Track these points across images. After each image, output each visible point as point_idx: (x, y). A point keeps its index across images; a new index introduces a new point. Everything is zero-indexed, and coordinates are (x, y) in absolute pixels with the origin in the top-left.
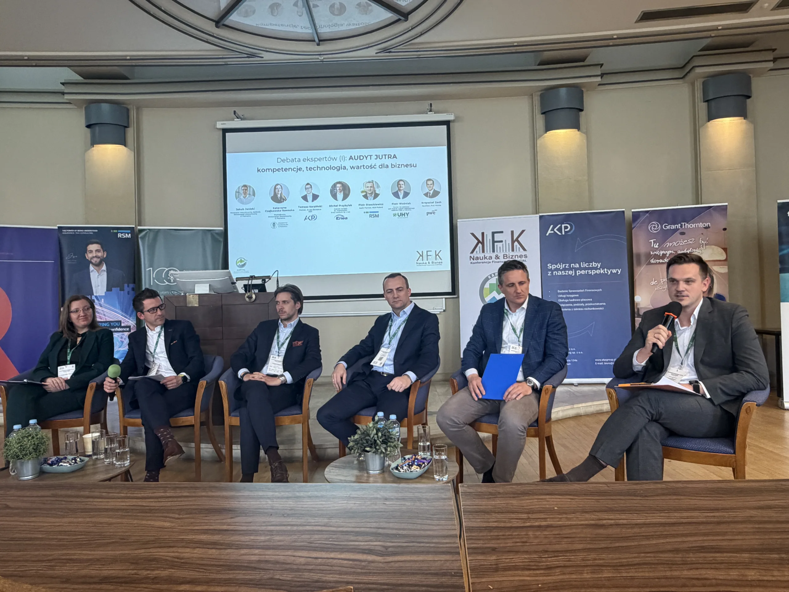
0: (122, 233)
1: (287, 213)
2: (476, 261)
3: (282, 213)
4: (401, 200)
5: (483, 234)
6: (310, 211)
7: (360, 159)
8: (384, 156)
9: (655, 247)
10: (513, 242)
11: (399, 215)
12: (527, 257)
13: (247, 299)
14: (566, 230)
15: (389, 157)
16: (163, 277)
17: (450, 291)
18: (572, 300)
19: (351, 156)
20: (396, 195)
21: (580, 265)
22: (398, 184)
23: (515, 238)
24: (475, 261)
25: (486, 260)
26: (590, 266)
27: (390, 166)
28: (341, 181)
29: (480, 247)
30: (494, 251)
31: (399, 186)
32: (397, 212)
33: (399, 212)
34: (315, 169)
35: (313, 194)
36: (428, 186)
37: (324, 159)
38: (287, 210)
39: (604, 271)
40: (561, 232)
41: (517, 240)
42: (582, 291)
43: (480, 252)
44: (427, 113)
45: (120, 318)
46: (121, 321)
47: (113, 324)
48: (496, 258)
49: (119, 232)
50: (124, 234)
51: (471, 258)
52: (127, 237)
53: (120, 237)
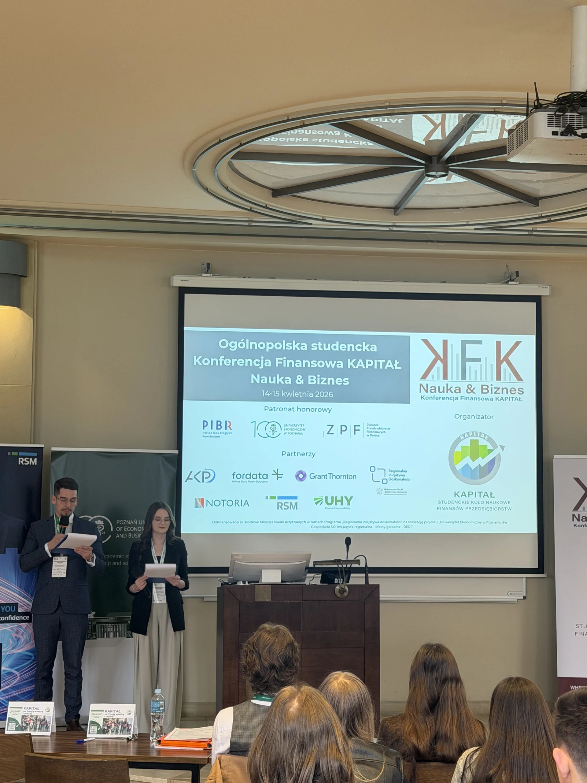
13: (338, 594)
17: (537, 567)
24: (581, 523)
44: (507, 282)
45: (16, 599)
46: (18, 603)
47: (5, 609)
49: (19, 455)
50: (28, 459)
51: (574, 517)
52: (32, 464)
53: (21, 463)
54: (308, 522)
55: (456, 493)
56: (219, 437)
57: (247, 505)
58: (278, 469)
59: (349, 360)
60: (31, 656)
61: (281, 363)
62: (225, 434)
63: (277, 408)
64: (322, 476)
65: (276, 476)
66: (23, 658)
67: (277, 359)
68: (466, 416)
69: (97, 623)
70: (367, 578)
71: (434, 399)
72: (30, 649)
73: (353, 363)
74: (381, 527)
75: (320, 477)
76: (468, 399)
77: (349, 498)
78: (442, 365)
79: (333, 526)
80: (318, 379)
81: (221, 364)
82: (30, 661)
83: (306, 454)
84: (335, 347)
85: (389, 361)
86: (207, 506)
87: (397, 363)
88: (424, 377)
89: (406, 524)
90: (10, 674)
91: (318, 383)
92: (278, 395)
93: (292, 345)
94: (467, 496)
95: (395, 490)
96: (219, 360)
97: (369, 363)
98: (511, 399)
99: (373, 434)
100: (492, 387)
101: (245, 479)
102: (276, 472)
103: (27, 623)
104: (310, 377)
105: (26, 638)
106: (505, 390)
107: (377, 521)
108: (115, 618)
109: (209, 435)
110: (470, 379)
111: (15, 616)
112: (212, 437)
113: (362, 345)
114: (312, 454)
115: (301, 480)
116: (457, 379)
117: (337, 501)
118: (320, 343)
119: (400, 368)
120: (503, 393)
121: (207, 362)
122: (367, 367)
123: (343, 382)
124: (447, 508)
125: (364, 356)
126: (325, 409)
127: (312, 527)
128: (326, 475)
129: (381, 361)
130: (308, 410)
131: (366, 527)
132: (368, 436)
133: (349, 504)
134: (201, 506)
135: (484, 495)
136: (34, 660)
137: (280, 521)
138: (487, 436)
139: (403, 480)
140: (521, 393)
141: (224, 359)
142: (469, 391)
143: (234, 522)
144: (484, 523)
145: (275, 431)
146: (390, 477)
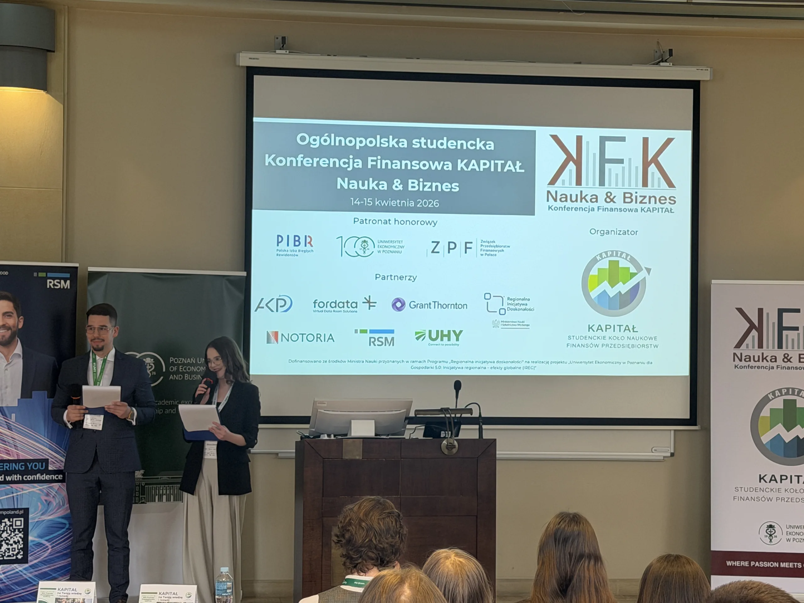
0: (54, 279)
2: (747, 364)
5: (760, 311)
13: (445, 450)
17: (687, 416)
24: (743, 363)
25: (765, 364)
29: (753, 337)
30: (780, 346)
43: (753, 347)
44: (658, 63)
45: (45, 454)
46: (48, 459)
47: (32, 467)
48: (786, 360)
49: (48, 276)
50: (59, 281)
51: (736, 357)
52: (64, 287)
53: (50, 286)
54: (407, 362)
55: (590, 327)
56: (297, 255)
57: (332, 340)
58: (370, 296)
59: (459, 161)
60: (65, 524)
61: (374, 163)
62: (305, 252)
63: (369, 220)
64: (425, 304)
65: (368, 304)
66: (53, 527)
67: (370, 159)
68: (604, 231)
69: (146, 484)
70: (481, 430)
71: (565, 210)
72: (64, 516)
73: (465, 165)
74: (498, 368)
75: (422, 306)
76: (607, 210)
77: (458, 333)
78: (575, 167)
79: (438, 367)
80: (421, 184)
81: (299, 165)
82: (64, 530)
83: (405, 277)
84: (442, 144)
85: (510, 162)
86: (282, 341)
87: (518, 164)
88: (553, 182)
89: (528, 365)
90: (39, 545)
91: (421, 189)
92: (370, 203)
93: (388, 142)
94: (604, 329)
95: (514, 322)
96: (298, 159)
97: (485, 164)
98: (660, 210)
99: (488, 253)
100: (636, 195)
101: (329, 308)
102: (368, 299)
103: (60, 484)
104: (410, 181)
105: (59, 502)
106: (653, 199)
107: (492, 361)
108: (169, 478)
109: (285, 253)
110: (610, 185)
111: (45, 474)
112: (288, 255)
113: (476, 142)
114: (412, 277)
115: (399, 309)
116: (594, 184)
117: (443, 336)
118: (423, 138)
119: (523, 171)
120: (650, 203)
121: (283, 162)
122: (482, 170)
123: (452, 188)
124: (579, 345)
125: (479, 155)
126: (429, 222)
127: (412, 367)
128: (430, 304)
129: (500, 162)
130: (408, 222)
131: (479, 368)
132: (482, 255)
133: (457, 339)
134: (275, 342)
135: (625, 329)
136: (69, 529)
137: (372, 360)
138: (629, 256)
139: (524, 310)
140: (673, 202)
141: (304, 158)
142: (608, 200)
143: (315, 362)
144: (624, 363)
145: (366, 249)
146: (508, 306)
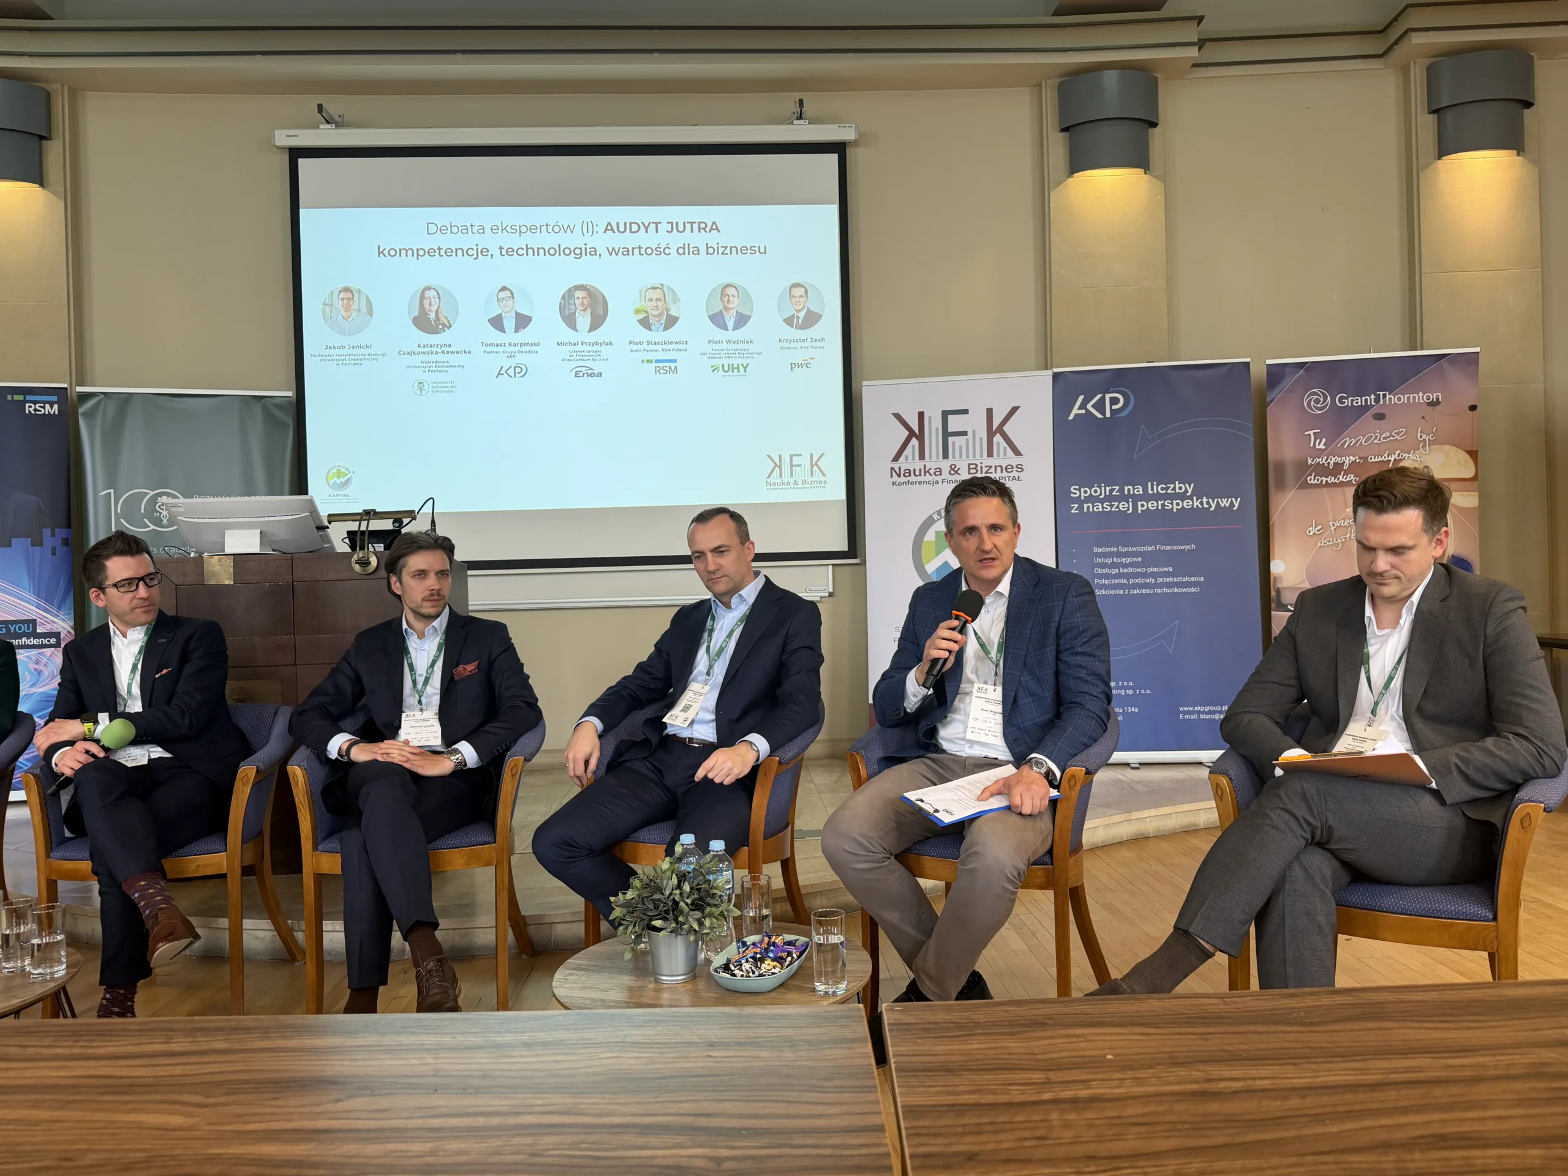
0: (35, 403)
1: (453, 359)
2: (906, 480)
3: (441, 357)
4: (731, 334)
5: (921, 415)
6: (512, 355)
7: (631, 232)
8: (688, 226)
9: (1317, 447)
10: (991, 435)
11: (726, 368)
12: (1023, 470)
13: (357, 568)
14: (1114, 407)
15: (700, 229)
16: (143, 511)
17: (846, 549)
18: (1126, 571)
19: (609, 223)
20: (717, 320)
21: (1145, 489)
22: (723, 294)
23: (996, 424)
24: (903, 479)
25: (928, 478)
26: (1169, 491)
27: (703, 250)
28: (585, 283)
29: (913, 446)
30: (945, 456)
31: (726, 299)
32: (718, 362)
33: (726, 362)
34: (520, 251)
35: (517, 313)
36: (794, 300)
37: (544, 228)
38: (453, 352)
39: (1202, 503)
40: (1103, 412)
41: (1000, 430)
42: (1150, 549)
43: (914, 459)
44: (791, 122)
45: (32, 614)
47: (15, 629)
48: (952, 472)
49: (27, 399)
50: (42, 405)
51: (893, 472)
52: (49, 413)
53: (29, 411)
103: (52, 649)
111: (32, 638)
